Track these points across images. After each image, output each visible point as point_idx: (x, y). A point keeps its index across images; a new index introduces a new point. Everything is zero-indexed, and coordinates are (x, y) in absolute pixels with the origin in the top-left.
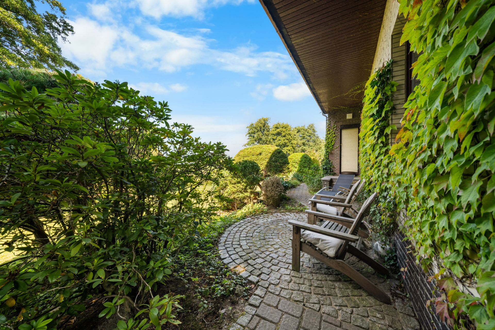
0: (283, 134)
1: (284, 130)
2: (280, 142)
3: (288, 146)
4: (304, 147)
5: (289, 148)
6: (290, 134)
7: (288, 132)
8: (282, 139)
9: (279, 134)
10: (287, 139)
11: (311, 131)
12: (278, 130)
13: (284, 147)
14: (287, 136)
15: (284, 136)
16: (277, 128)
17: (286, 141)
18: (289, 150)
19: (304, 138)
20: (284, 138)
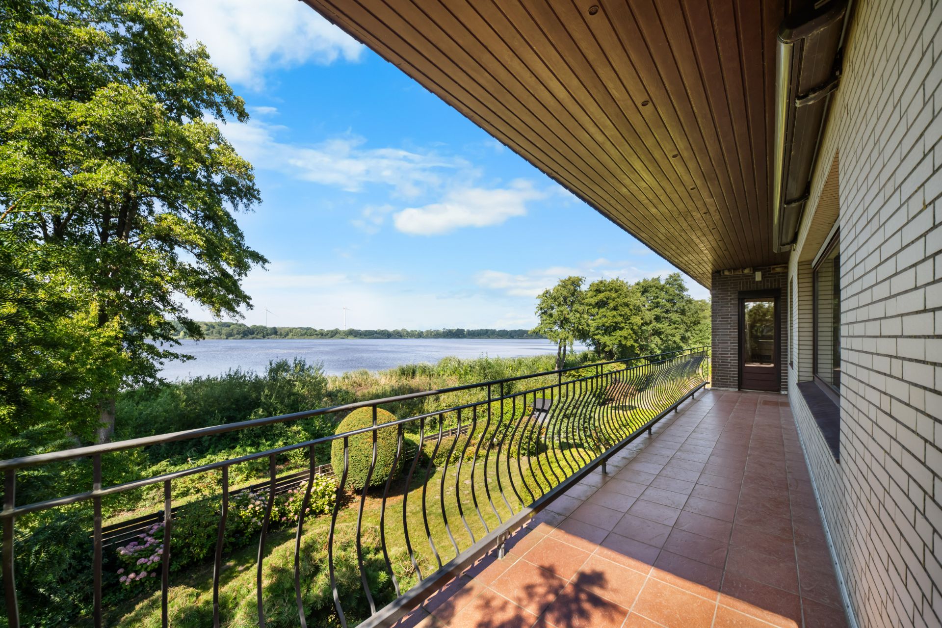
0: (612, 304)
1: (614, 295)
2: (605, 320)
3: (621, 329)
4: (659, 326)
5: (625, 333)
6: (627, 305)
7: (620, 300)
8: (610, 314)
9: (601, 304)
10: (621, 315)
11: (674, 290)
12: (601, 296)
13: (615, 330)
14: (620, 308)
15: (615, 309)
16: (598, 291)
17: (620, 319)
18: (626, 338)
19: (657, 305)
20: (614, 313)
